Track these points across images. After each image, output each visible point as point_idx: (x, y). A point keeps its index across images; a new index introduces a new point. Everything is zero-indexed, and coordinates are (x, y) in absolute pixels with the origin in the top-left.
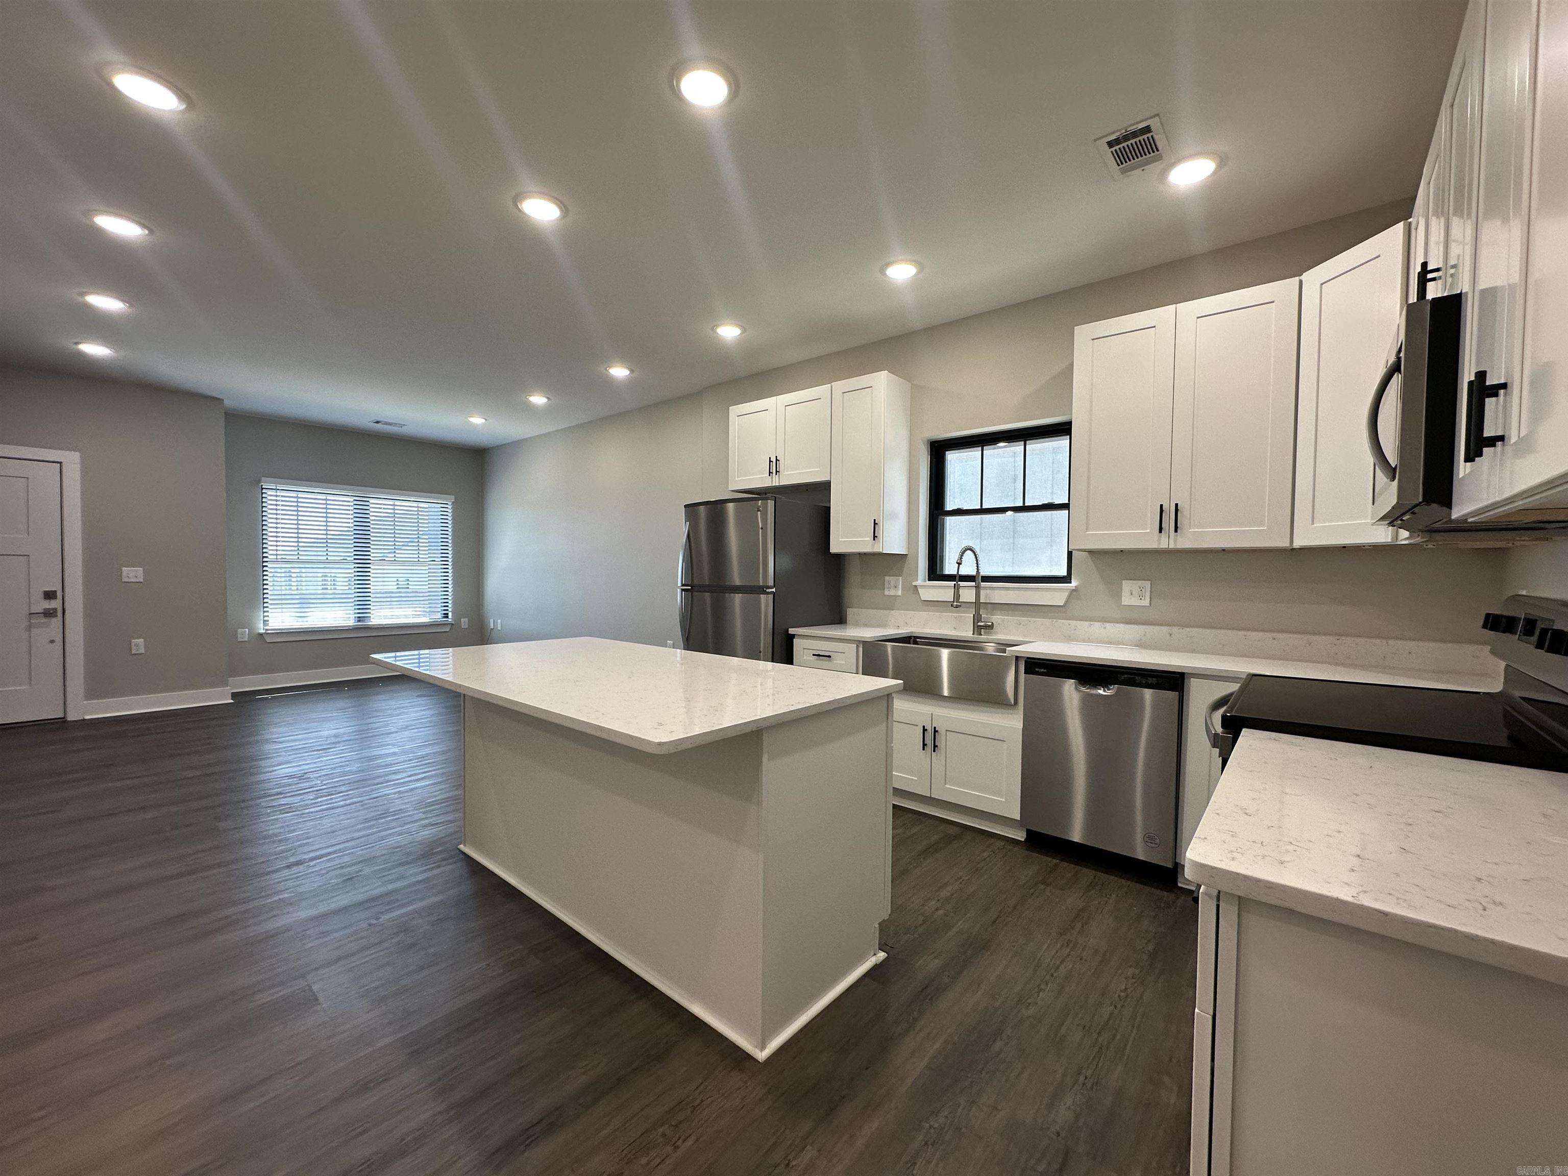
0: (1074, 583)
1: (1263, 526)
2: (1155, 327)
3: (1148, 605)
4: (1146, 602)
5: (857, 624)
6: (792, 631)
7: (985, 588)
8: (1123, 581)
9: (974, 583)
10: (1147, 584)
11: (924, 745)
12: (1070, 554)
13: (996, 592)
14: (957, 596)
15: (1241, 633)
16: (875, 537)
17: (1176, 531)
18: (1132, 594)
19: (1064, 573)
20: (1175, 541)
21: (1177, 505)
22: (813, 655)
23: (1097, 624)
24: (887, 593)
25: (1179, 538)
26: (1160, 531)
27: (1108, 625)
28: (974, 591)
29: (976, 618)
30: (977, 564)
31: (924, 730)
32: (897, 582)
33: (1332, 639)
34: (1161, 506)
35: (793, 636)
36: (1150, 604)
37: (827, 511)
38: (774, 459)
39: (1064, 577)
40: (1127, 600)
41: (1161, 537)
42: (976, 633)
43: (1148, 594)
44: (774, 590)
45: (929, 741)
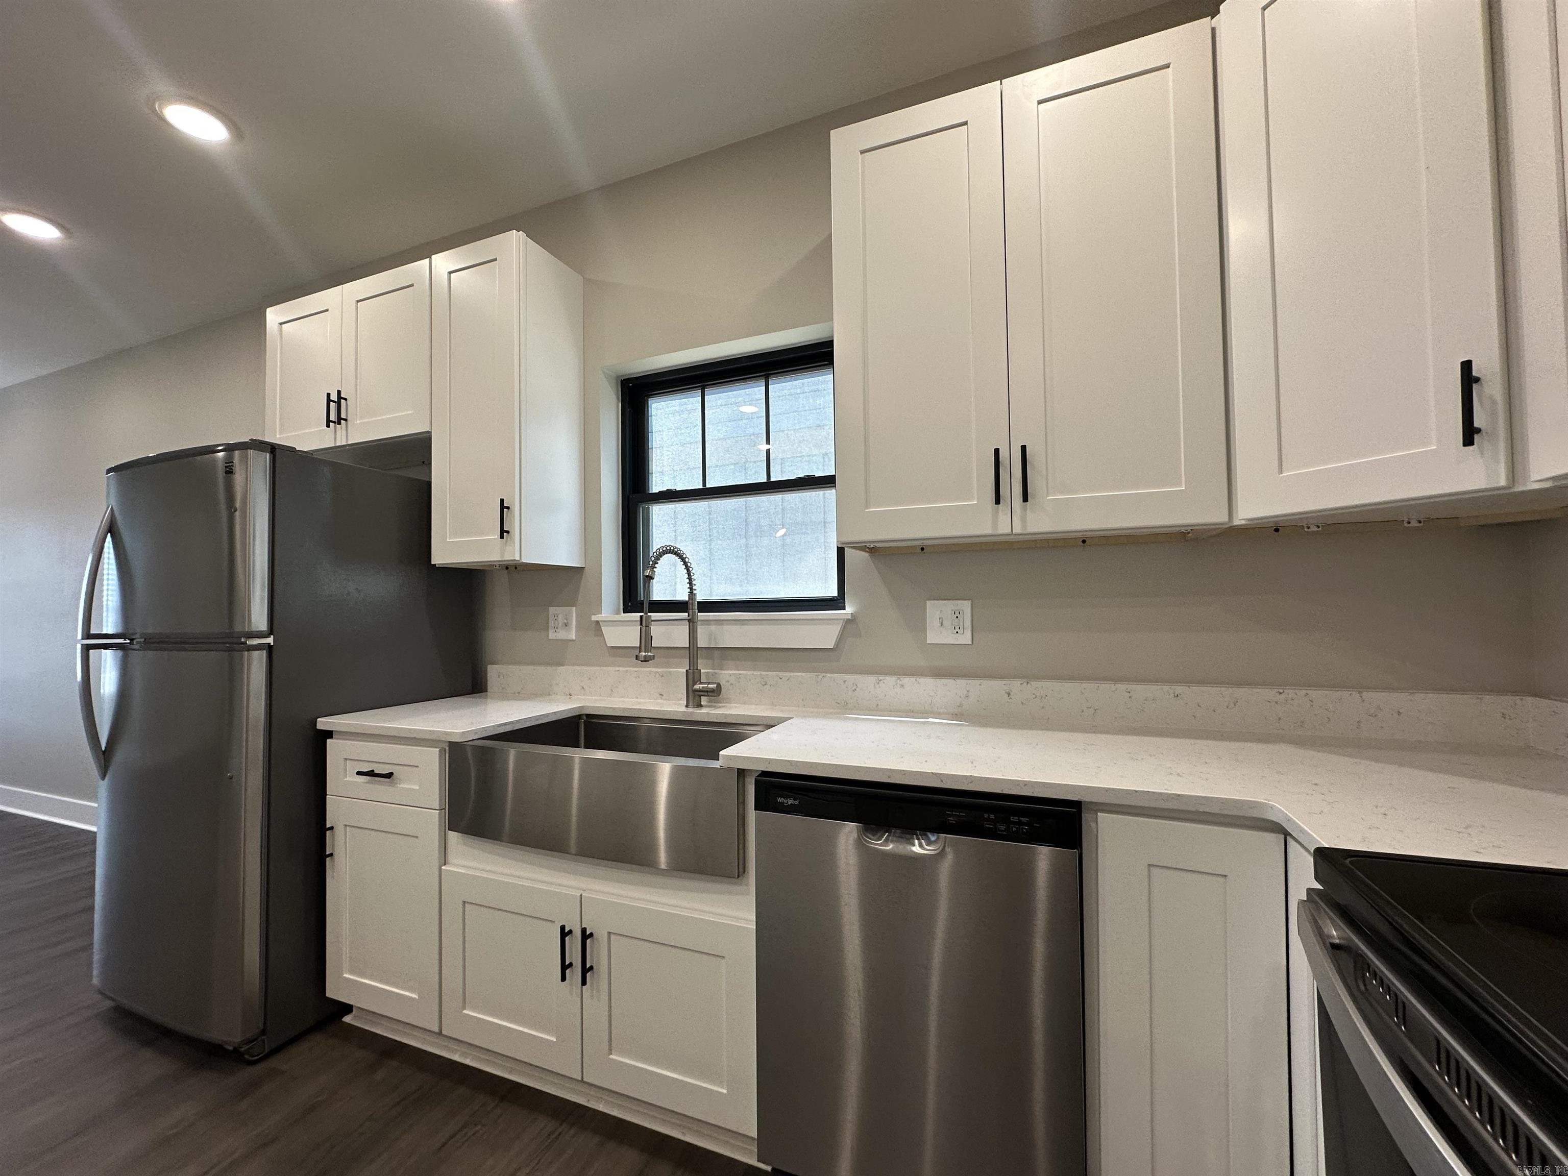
0: (849, 609)
1: (1181, 486)
2: (966, 123)
3: (970, 643)
4: (965, 638)
5: (505, 696)
6: (323, 723)
7: (707, 622)
8: (928, 603)
9: (687, 614)
10: (966, 606)
11: (565, 967)
12: (841, 552)
13: (727, 628)
14: (646, 638)
15: (1121, 687)
16: (503, 532)
17: (1025, 499)
18: (942, 625)
19: (833, 592)
20: (1024, 520)
21: (1024, 448)
22: (359, 773)
23: (890, 680)
24: (552, 635)
25: (1030, 515)
26: (998, 501)
27: (906, 680)
28: (685, 629)
29: (691, 677)
30: (690, 578)
31: (564, 933)
32: (567, 617)
33: (1269, 694)
34: (997, 451)
35: (329, 734)
36: (972, 642)
37: (424, 490)
38: (334, 397)
39: (832, 599)
40: (936, 635)
41: (997, 512)
42: (691, 703)
43: (968, 624)
44: (270, 640)
45: (574, 956)
